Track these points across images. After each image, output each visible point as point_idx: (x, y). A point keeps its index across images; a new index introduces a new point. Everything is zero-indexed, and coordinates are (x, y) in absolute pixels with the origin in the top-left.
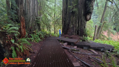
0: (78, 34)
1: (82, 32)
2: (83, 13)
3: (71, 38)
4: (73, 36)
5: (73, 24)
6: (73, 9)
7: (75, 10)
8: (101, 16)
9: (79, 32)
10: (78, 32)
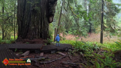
0: (41, 36)
1: (45, 35)
2: (45, 14)
3: (34, 43)
4: (35, 40)
5: (34, 26)
6: (34, 6)
7: (36, 8)
8: (58, 20)
9: (43, 34)
10: (41, 34)
